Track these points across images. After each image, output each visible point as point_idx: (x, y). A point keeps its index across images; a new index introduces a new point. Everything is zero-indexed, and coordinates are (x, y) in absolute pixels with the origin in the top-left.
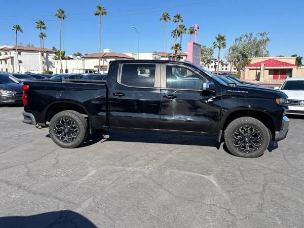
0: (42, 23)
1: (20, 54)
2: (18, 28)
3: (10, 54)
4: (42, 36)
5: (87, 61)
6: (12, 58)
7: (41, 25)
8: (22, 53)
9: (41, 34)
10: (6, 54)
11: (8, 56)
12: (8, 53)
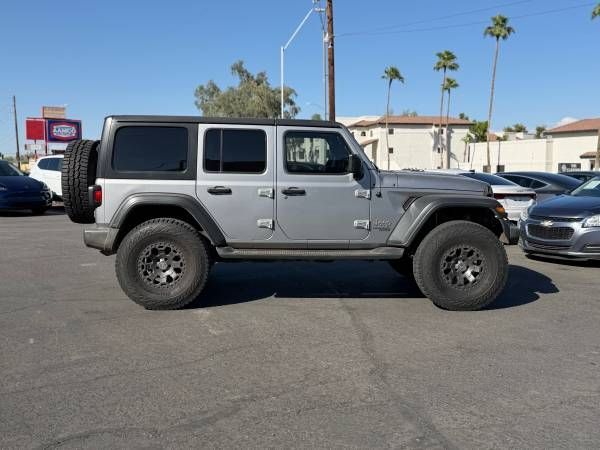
0: (450, 56)
1: (391, 132)
2: (395, 74)
3: (372, 135)
4: (450, 85)
5: (558, 141)
6: (375, 143)
7: (447, 61)
8: (396, 130)
9: (448, 80)
10: (364, 134)
11: (368, 138)
12: (368, 133)
